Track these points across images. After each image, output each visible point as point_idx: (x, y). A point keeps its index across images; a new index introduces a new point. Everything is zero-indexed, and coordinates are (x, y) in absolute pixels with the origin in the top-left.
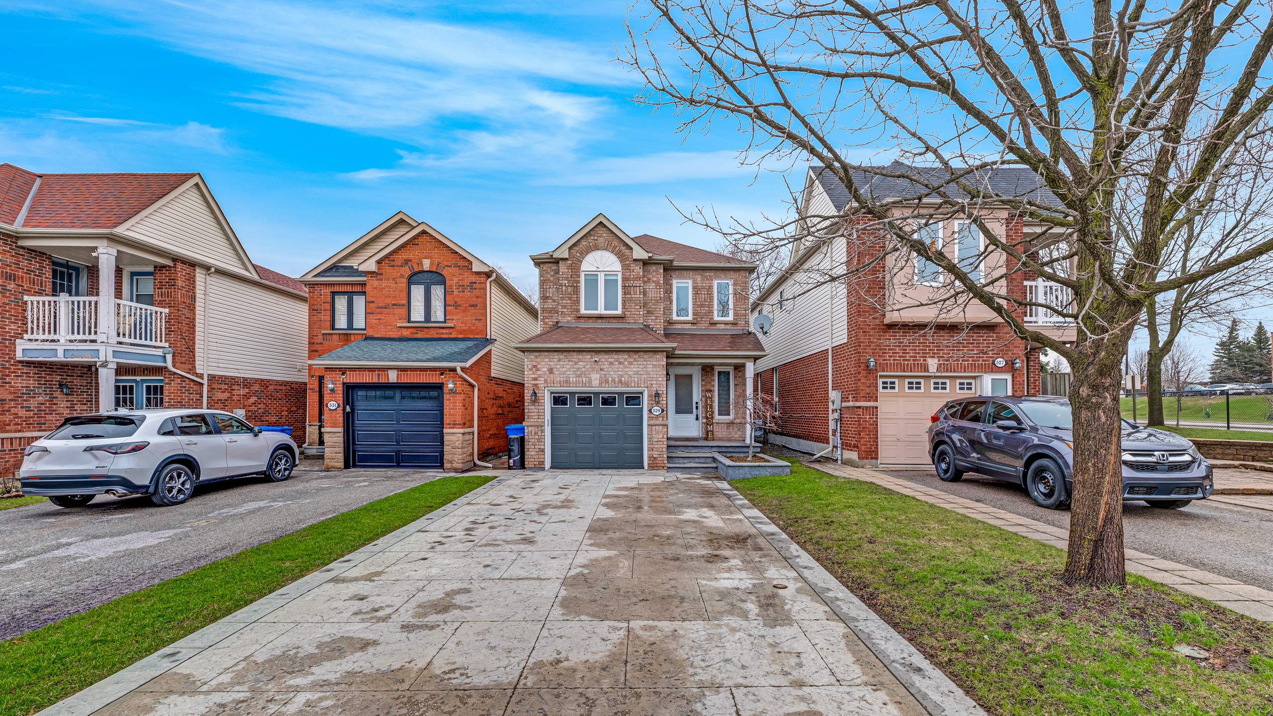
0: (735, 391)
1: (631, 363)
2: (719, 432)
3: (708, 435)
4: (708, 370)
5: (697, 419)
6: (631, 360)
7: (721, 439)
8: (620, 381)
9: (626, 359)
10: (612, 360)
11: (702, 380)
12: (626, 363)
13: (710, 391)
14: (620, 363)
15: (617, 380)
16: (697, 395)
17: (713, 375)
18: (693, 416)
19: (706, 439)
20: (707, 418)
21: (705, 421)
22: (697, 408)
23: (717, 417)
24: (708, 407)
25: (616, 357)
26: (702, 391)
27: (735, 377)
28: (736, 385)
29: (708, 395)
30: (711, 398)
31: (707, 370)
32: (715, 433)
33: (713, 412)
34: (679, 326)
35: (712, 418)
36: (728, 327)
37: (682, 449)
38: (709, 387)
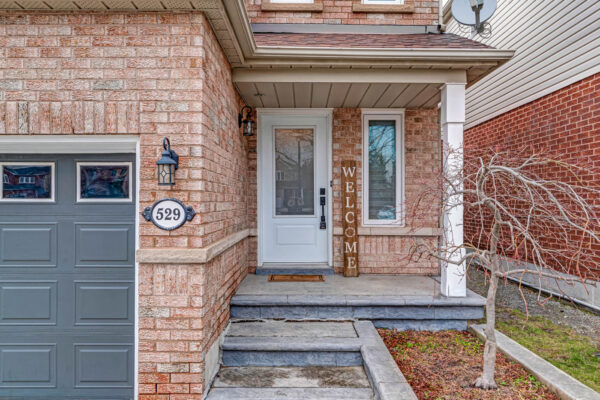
0: (408, 163)
1: (82, 53)
2: (373, 255)
3: (348, 266)
4: (348, 116)
5: (323, 226)
6: (85, 42)
7: (375, 274)
8: (48, 113)
9: (65, 41)
10: (21, 42)
11: (335, 140)
12: (67, 52)
13: (353, 164)
14: (46, 53)
15: (34, 108)
16: (323, 175)
17: (359, 128)
18: (315, 220)
19: (343, 272)
20: (345, 226)
21: (339, 230)
22: (323, 202)
23: (366, 222)
24: (347, 200)
25: (33, 31)
26: (335, 164)
27: (408, 132)
28: (409, 150)
29: (348, 172)
30: (354, 180)
31: (346, 117)
32: (362, 259)
33: (357, 212)
34: (283, 19)
35: (356, 224)
36: (393, 19)
37: (276, 313)
38: (349, 155)
